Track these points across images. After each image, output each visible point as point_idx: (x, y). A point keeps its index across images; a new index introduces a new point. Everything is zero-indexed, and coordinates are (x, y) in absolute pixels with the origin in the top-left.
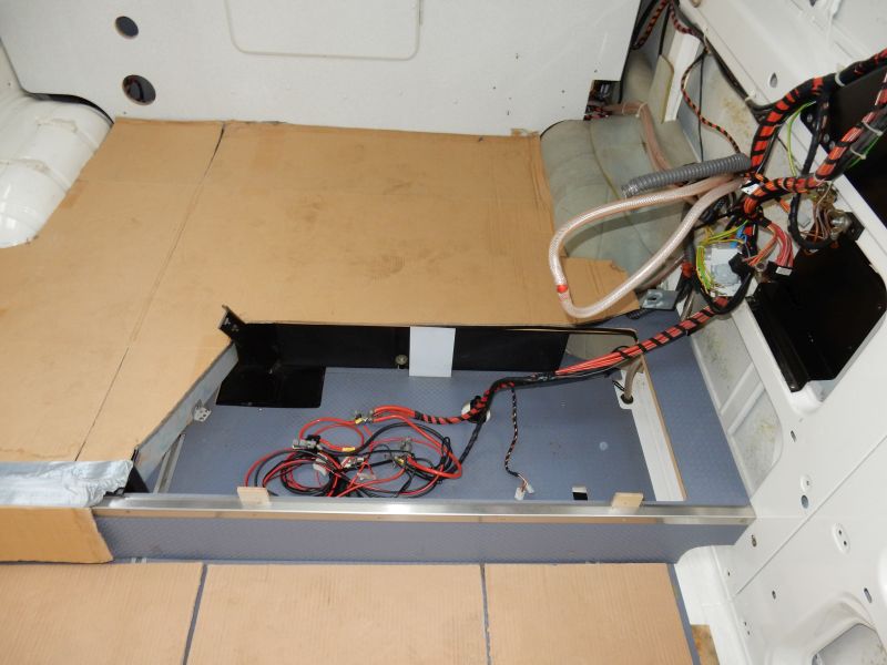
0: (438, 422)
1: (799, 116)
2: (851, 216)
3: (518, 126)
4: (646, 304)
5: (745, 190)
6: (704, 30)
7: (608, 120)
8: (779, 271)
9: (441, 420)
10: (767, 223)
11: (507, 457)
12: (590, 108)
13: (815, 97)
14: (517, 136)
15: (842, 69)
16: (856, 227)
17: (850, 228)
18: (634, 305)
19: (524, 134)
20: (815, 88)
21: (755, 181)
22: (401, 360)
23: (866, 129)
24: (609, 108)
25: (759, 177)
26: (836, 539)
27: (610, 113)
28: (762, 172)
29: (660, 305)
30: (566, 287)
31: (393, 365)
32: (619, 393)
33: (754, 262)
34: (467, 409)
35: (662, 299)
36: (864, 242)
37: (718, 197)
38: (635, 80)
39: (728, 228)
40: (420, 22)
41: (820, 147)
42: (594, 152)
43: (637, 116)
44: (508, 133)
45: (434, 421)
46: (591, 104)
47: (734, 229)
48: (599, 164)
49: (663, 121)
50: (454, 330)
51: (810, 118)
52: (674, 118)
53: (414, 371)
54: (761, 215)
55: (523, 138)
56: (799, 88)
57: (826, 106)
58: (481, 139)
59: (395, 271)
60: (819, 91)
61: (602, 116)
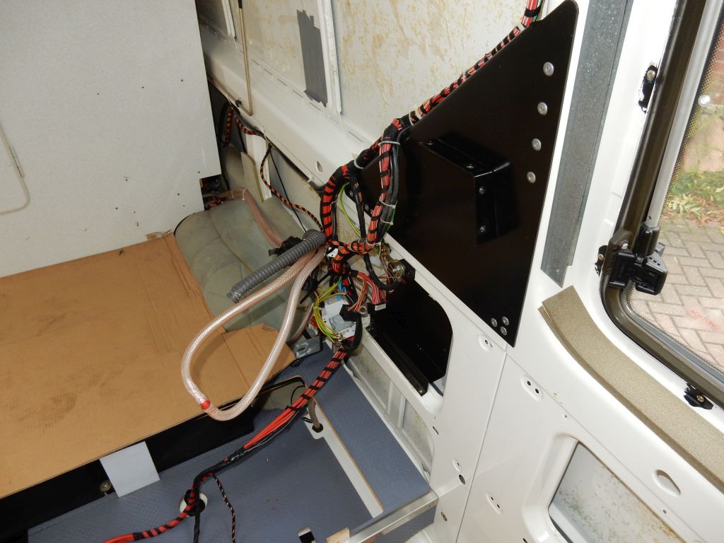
0: (159, 533)
1: (344, 193)
2: (403, 262)
3: (152, 230)
4: (299, 355)
5: (330, 255)
6: (263, 132)
7: (224, 206)
8: (377, 308)
9: (161, 529)
10: (356, 273)
11: (233, 535)
12: (205, 200)
13: (347, 180)
14: (153, 238)
15: (356, 157)
16: (410, 270)
17: (406, 271)
18: (291, 359)
19: (159, 236)
20: (344, 174)
21: (334, 247)
22: (106, 487)
23: (384, 205)
24: (222, 195)
25: (335, 243)
26: (491, 504)
27: (224, 199)
28: (336, 238)
29: (309, 351)
30: (208, 402)
31: (101, 495)
32: (309, 426)
33: (358, 307)
34: (184, 506)
35: (310, 346)
36: (418, 279)
37: (310, 271)
38: (232, 171)
39: (331, 285)
40: (21, 175)
41: (365, 214)
42: (220, 237)
43: (243, 199)
44: (145, 239)
45: (154, 533)
46: (205, 196)
47: (335, 285)
48: (226, 245)
49: (263, 201)
50: (144, 443)
51: (351, 194)
52: (270, 195)
53: (121, 491)
54: (349, 269)
55: (159, 239)
56: (334, 175)
57: (357, 185)
58: (121, 252)
59: (69, 409)
60: (347, 176)
61: (218, 204)
